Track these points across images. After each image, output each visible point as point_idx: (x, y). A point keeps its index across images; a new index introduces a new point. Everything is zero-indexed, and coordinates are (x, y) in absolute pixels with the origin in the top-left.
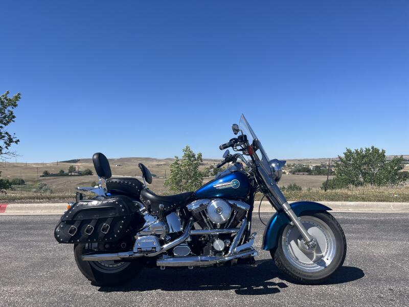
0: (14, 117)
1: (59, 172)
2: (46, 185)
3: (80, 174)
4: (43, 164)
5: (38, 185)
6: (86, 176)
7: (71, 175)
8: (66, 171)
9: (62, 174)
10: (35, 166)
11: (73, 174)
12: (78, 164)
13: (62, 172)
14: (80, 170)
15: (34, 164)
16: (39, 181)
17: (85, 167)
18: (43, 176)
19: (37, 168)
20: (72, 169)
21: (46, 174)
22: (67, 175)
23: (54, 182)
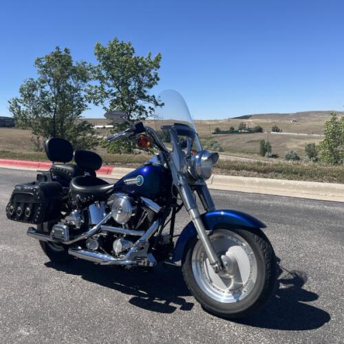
0: (158, 79)
1: (229, 129)
2: (216, 142)
3: (250, 131)
4: (215, 121)
5: (209, 142)
6: (256, 134)
7: (241, 133)
8: (236, 128)
9: (232, 131)
10: (208, 123)
11: (243, 131)
12: (250, 120)
13: (232, 129)
14: (250, 127)
15: (208, 121)
16: (211, 138)
17: (256, 123)
18: (215, 133)
19: (210, 125)
20: (242, 127)
21: (218, 131)
22: (237, 132)
23: (224, 139)
